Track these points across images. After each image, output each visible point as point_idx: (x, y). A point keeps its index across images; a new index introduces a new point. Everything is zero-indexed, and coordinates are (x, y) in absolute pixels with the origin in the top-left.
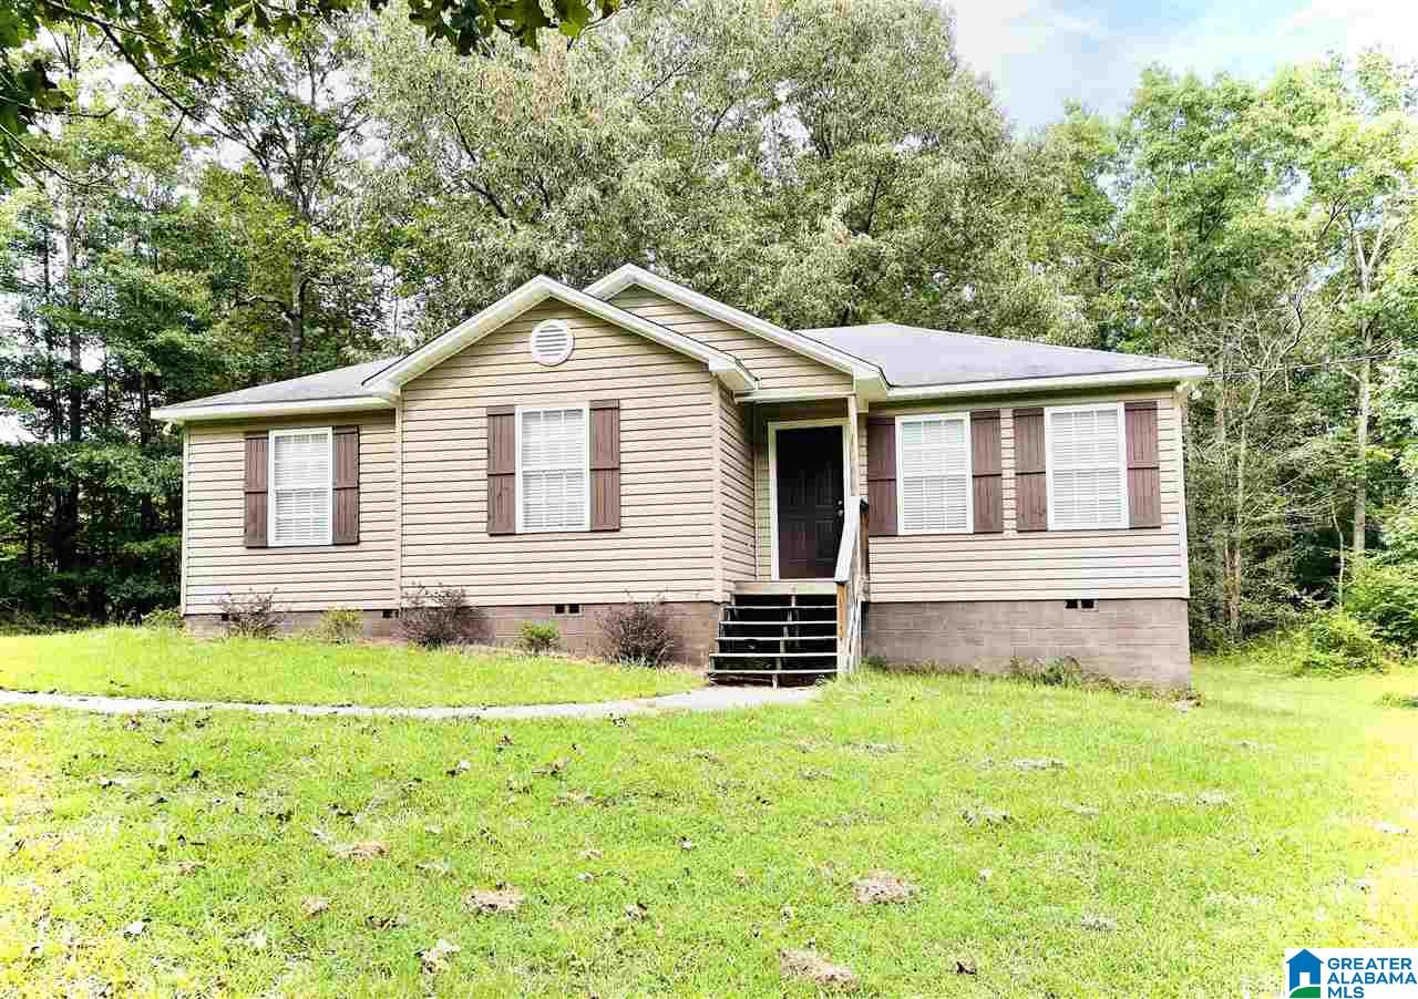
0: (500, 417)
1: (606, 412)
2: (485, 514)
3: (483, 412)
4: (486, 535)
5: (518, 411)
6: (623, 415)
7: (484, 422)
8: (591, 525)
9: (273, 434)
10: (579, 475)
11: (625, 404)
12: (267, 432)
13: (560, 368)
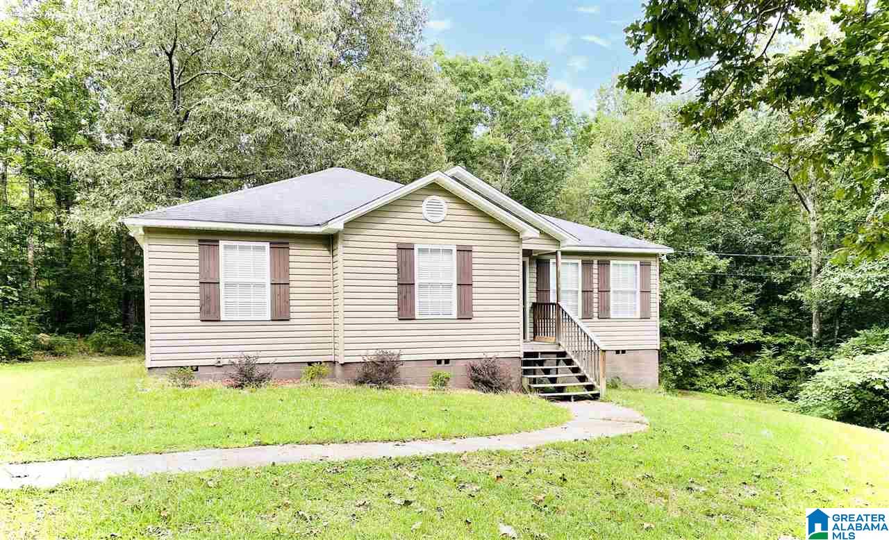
0: (405, 250)
1: (465, 251)
2: (396, 307)
3: (395, 246)
4: (397, 319)
5: (416, 248)
6: (474, 254)
7: (395, 252)
8: (458, 315)
9: (222, 243)
10: (450, 286)
11: (474, 249)
12: (218, 241)
13: (439, 224)
